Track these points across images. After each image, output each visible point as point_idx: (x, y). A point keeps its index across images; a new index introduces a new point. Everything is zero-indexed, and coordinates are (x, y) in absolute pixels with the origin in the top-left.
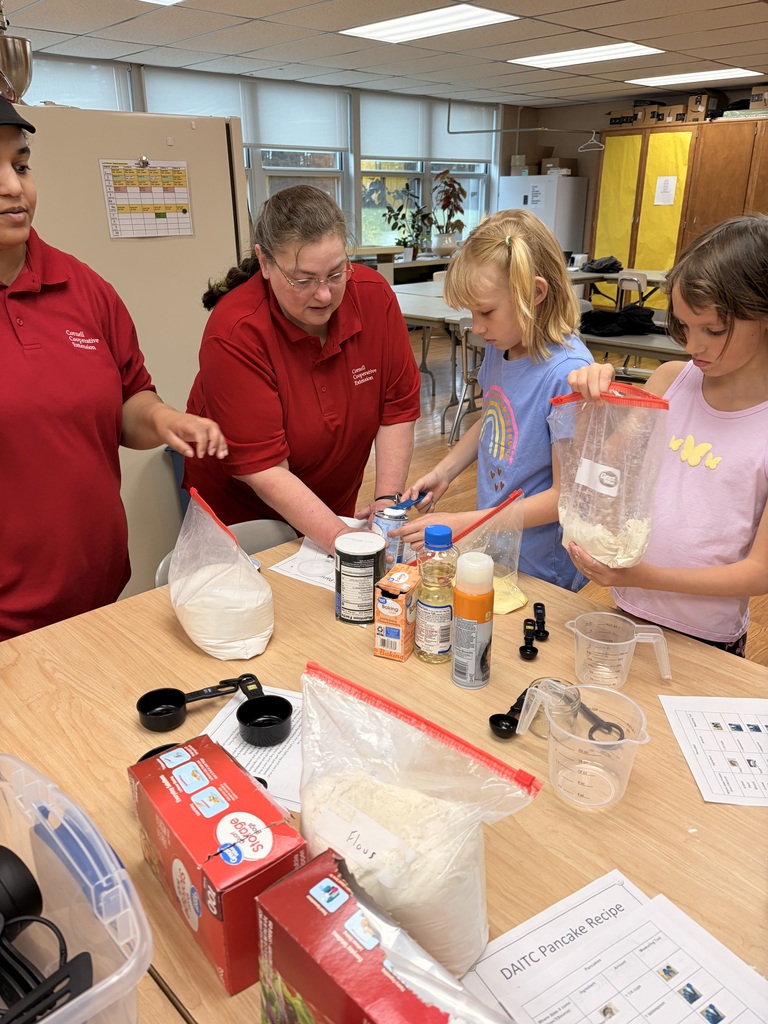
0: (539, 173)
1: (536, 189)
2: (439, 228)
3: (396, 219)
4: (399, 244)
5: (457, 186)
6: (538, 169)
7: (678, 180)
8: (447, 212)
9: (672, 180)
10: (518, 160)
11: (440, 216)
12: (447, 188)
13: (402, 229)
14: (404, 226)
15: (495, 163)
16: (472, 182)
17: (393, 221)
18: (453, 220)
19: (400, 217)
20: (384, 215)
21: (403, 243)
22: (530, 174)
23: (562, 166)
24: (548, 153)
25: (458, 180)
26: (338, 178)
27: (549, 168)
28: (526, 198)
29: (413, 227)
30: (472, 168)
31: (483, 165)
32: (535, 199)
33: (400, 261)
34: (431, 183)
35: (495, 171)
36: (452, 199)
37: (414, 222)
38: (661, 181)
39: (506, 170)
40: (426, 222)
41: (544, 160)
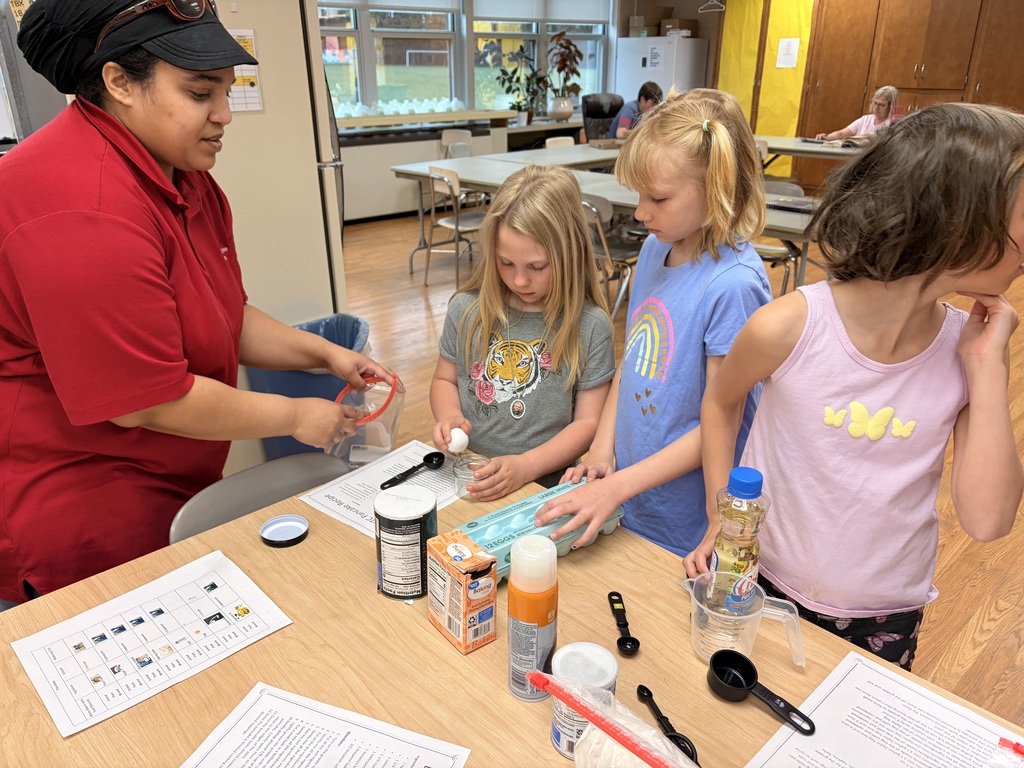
0: (659, 34)
1: (655, 51)
2: (555, 91)
3: (510, 82)
4: (513, 108)
5: (572, 48)
6: (658, 31)
7: (801, 42)
8: (563, 74)
9: (795, 42)
10: (636, 21)
11: (556, 79)
12: (563, 50)
13: (517, 93)
14: (518, 89)
15: (613, 24)
16: (590, 43)
17: (507, 84)
18: (569, 83)
20: (498, 78)
21: (517, 107)
22: (649, 35)
23: (682, 28)
24: (668, 14)
25: (574, 42)
26: (450, 40)
27: (668, 30)
28: (644, 60)
29: (528, 90)
30: (589, 29)
31: (600, 26)
32: (654, 61)
33: (514, 126)
34: (547, 44)
35: (613, 32)
36: (568, 61)
37: (529, 85)
38: (783, 43)
39: (625, 32)
40: (541, 85)
41: (664, 22)
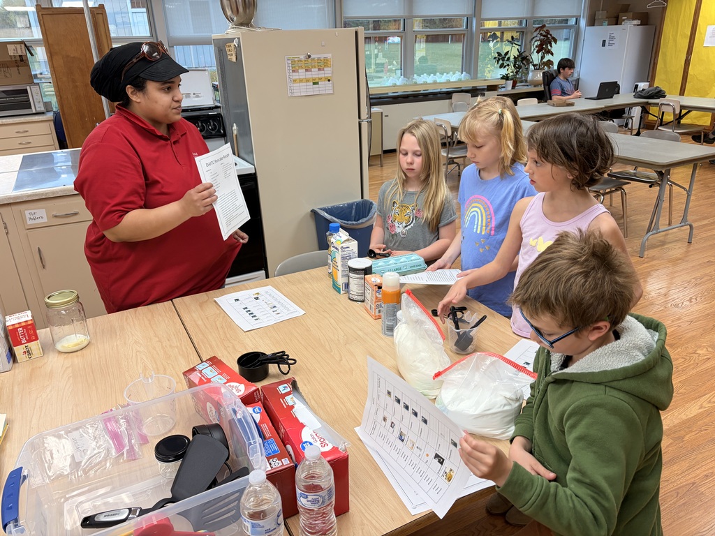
0: (617, 24)
1: (612, 35)
2: (534, 65)
3: (503, 60)
4: (502, 78)
5: (549, 36)
6: (616, 21)
8: (540, 54)
10: (601, 14)
11: (536, 58)
12: (542, 37)
13: (507, 67)
14: (508, 65)
15: (583, 17)
16: (565, 31)
17: (501, 62)
18: (545, 60)
19: (506, 59)
20: (495, 58)
21: (506, 78)
22: (608, 25)
23: (633, 19)
24: (625, 9)
25: (551, 32)
26: (464, 35)
27: (624, 20)
28: (604, 41)
29: (514, 66)
30: (567, 21)
31: (574, 19)
32: (611, 42)
33: (503, 89)
34: (532, 34)
35: (583, 23)
36: (545, 45)
37: (515, 62)
39: (592, 22)
40: (524, 62)
41: (621, 14)
